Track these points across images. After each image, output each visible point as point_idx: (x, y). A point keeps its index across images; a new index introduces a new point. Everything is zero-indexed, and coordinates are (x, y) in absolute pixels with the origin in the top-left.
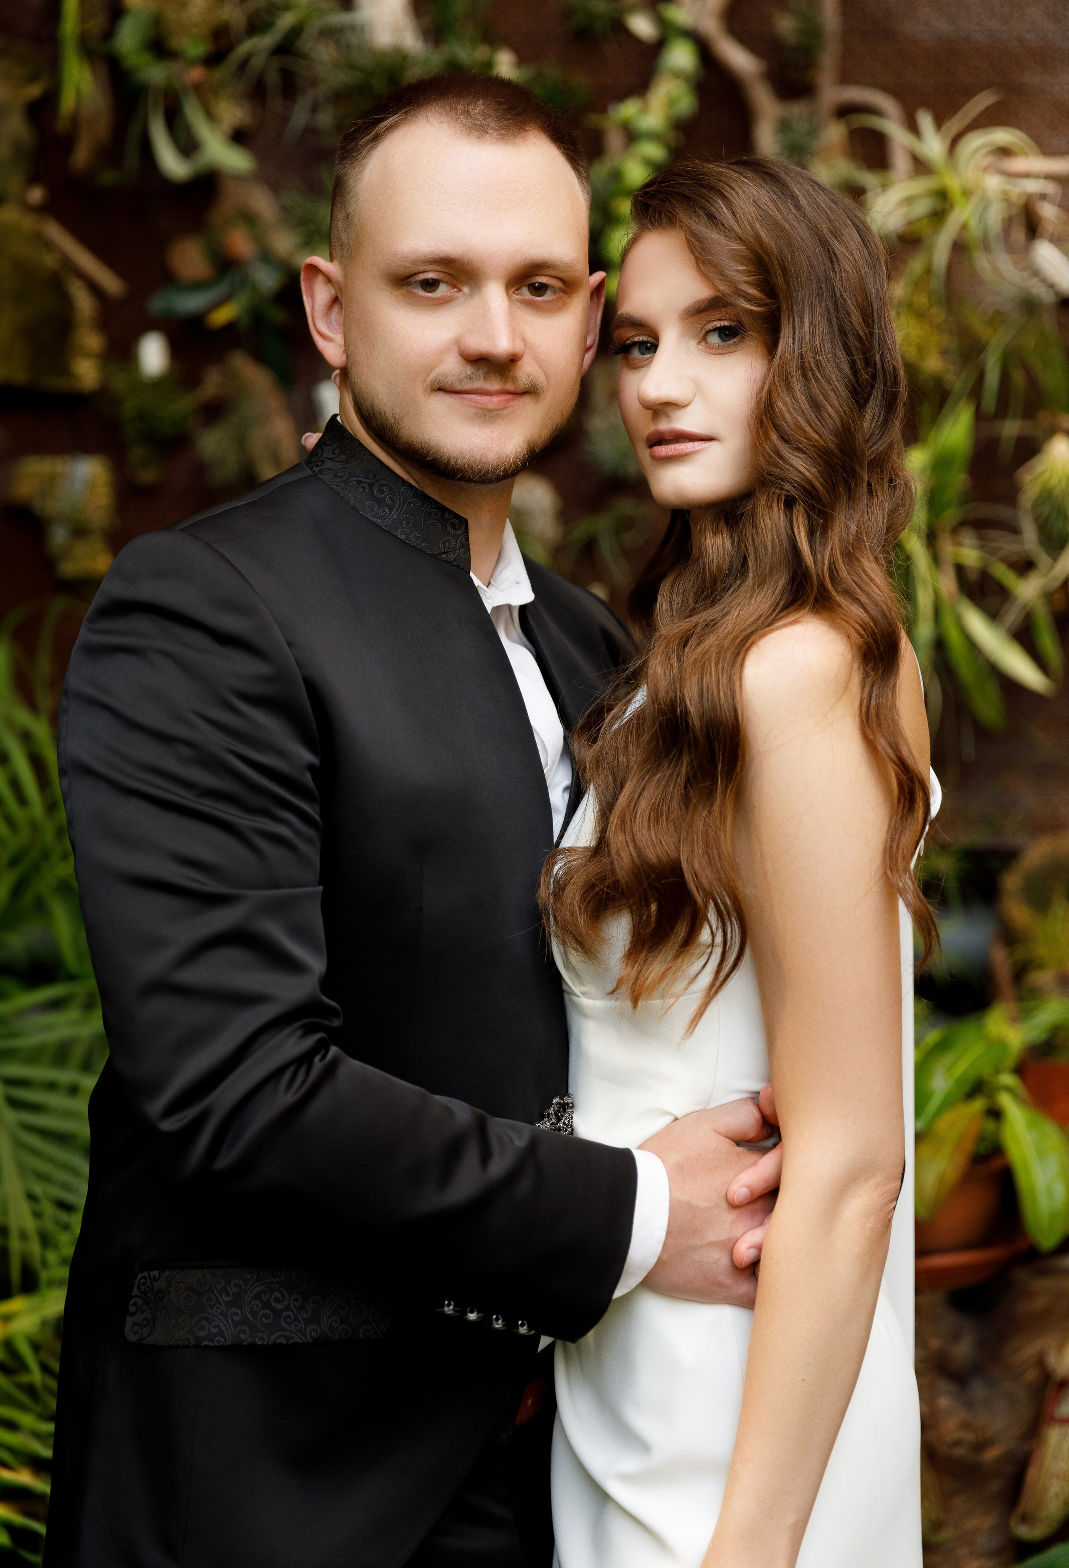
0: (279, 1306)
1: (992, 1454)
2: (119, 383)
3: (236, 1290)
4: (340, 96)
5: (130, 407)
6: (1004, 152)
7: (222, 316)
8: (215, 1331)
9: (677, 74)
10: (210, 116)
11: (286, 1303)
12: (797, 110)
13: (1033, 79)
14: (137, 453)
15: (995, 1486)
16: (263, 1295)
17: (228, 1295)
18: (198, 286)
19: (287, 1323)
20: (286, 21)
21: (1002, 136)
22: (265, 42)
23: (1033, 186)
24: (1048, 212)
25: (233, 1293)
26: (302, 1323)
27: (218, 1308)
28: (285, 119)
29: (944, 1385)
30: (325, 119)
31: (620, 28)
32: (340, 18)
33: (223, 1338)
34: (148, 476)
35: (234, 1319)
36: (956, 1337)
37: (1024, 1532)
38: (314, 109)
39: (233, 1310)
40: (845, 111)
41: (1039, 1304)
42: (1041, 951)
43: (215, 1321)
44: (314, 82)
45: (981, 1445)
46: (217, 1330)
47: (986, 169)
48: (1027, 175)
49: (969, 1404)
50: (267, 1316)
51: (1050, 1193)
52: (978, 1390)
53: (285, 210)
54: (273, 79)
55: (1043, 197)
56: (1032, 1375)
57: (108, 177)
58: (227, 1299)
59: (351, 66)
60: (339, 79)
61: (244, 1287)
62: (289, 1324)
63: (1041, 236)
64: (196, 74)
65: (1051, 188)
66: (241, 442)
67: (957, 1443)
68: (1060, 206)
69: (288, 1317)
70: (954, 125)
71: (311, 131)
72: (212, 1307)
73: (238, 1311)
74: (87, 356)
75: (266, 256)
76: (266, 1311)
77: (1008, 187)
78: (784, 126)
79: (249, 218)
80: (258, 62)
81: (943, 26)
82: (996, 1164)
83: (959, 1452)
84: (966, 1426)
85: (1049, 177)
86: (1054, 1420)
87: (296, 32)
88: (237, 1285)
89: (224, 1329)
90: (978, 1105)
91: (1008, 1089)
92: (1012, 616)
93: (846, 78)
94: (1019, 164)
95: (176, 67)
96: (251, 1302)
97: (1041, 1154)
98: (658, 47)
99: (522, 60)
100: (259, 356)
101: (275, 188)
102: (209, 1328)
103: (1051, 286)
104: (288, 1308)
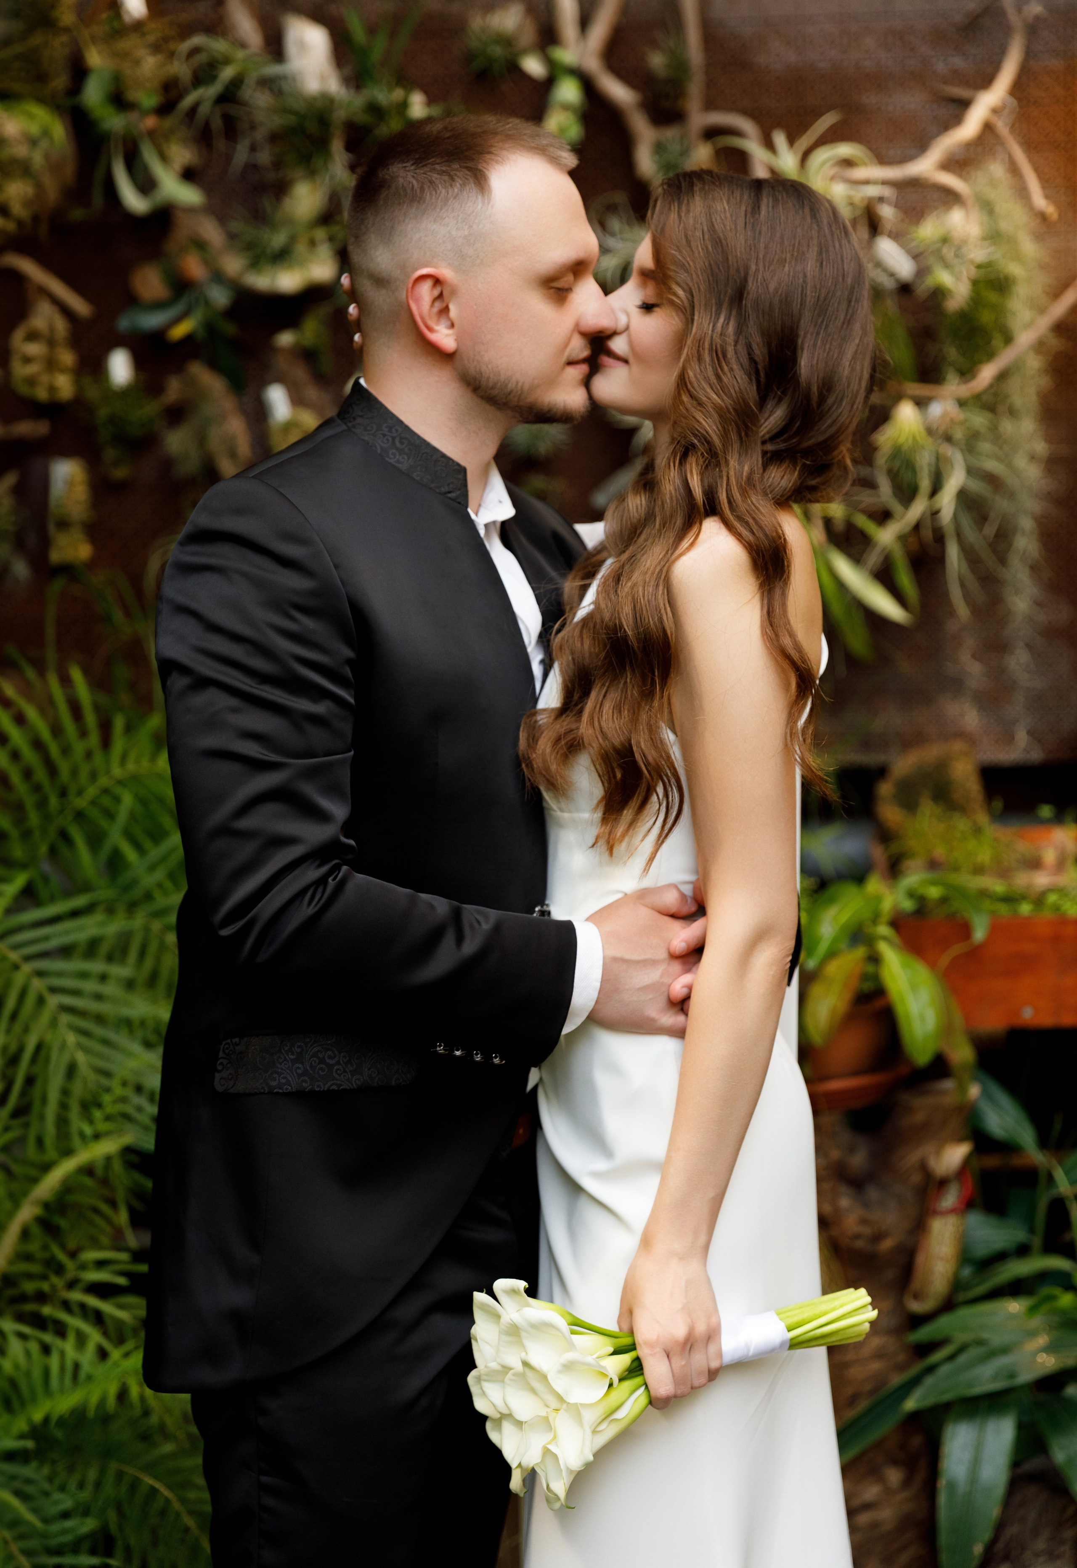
0: (331, 1062)
1: (887, 1245)
2: (92, 393)
3: (299, 1050)
4: (274, 138)
5: (103, 413)
6: (848, 163)
7: (180, 331)
8: (284, 1081)
9: (566, 107)
10: (164, 158)
11: (336, 1059)
12: (670, 133)
13: (870, 99)
14: (110, 454)
15: (890, 1274)
16: (319, 1053)
17: (293, 1054)
18: (158, 305)
19: (337, 1074)
20: (227, 73)
21: (845, 150)
22: (210, 92)
23: (873, 191)
24: (887, 212)
25: (297, 1052)
26: (349, 1074)
27: (285, 1064)
28: (229, 158)
29: (843, 1189)
30: (264, 157)
31: (514, 69)
32: (274, 69)
33: (290, 1086)
34: (120, 473)
35: (298, 1072)
36: (852, 1150)
37: (916, 1307)
38: (253, 148)
39: (297, 1065)
40: (711, 133)
41: (919, 1117)
42: (913, 843)
43: (283, 1074)
44: (253, 127)
45: (877, 1237)
46: (285, 1080)
47: (832, 178)
48: (867, 182)
49: (866, 1205)
50: (321, 1069)
51: (923, 1019)
52: (873, 1193)
53: (232, 236)
54: (217, 123)
55: (881, 199)
56: (916, 1178)
57: (77, 214)
58: (292, 1057)
59: (287, 111)
60: (277, 122)
61: (304, 1048)
62: (340, 1075)
63: (882, 233)
64: (151, 122)
65: (887, 192)
66: (202, 440)
67: (858, 1236)
68: (896, 206)
69: (338, 1069)
70: (804, 142)
71: (252, 167)
72: (281, 1064)
73: (300, 1066)
74: (62, 371)
75: (218, 276)
76: (322, 1066)
77: (852, 193)
78: (659, 148)
79: (200, 245)
80: (205, 109)
81: (791, 57)
82: (878, 1004)
83: (860, 1244)
84: (863, 1221)
85: (885, 183)
86: (936, 1213)
87: (236, 83)
88: (299, 1047)
89: (290, 1079)
90: (860, 952)
91: (885, 938)
92: (874, 559)
93: (710, 105)
94: (860, 173)
95: (133, 116)
96: (310, 1059)
97: (914, 988)
98: (549, 83)
99: (431, 100)
100: (214, 365)
101: (222, 219)
102: (279, 1079)
103: (892, 275)
104: (338, 1063)
